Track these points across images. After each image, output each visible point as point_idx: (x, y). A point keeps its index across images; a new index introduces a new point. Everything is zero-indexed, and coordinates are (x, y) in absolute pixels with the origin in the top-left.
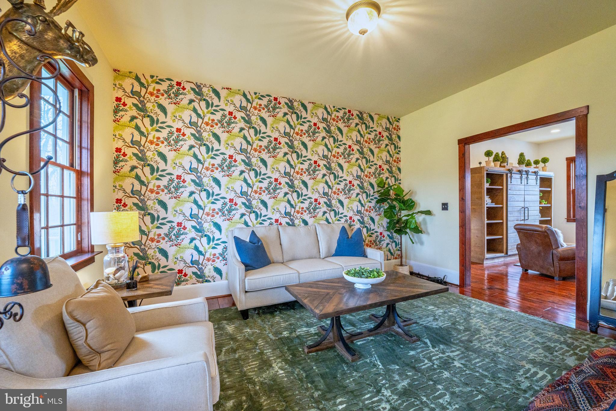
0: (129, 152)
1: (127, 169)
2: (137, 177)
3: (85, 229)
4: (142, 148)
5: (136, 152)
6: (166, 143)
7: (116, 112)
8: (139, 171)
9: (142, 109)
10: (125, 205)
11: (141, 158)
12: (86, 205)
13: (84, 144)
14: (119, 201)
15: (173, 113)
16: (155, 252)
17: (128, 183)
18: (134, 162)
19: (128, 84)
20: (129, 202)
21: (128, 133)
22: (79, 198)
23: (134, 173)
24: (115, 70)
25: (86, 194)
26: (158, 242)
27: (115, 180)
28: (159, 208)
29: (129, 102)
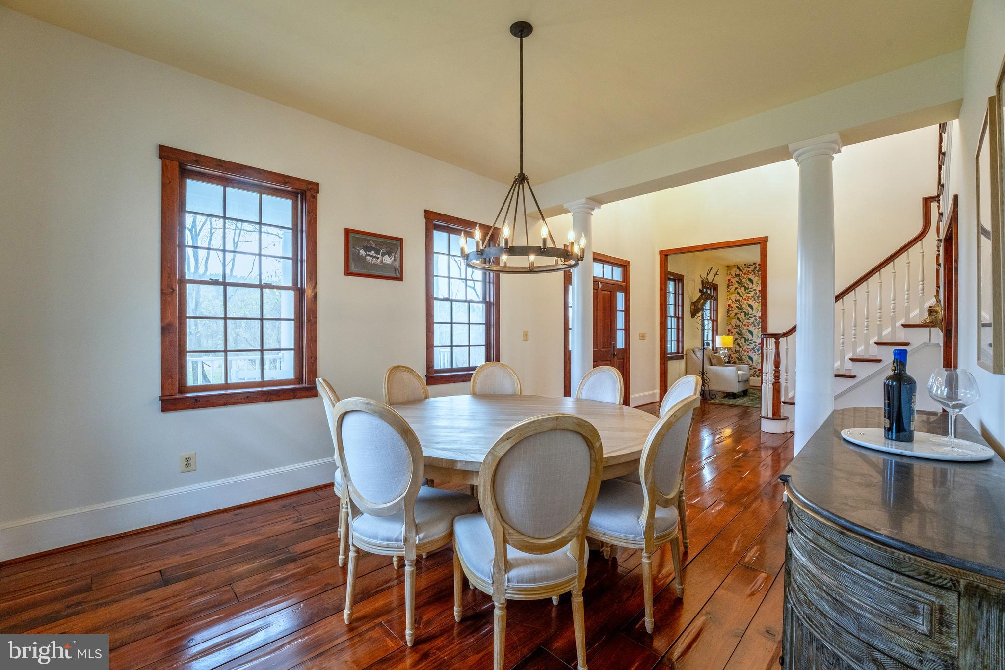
0: (734, 306)
1: (733, 314)
2: (738, 319)
3: (714, 342)
4: (740, 303)
5: (738, 305)
6: (752, 299)
7: (728, 286)
8: (739, 315)
9: (740, 283)
10: (732, 333)
11: (740, 308)
12: (715, 333)
13: (715, 309)
14: (729, 330)
15: (756, 282)
16: (746, 358)
17: (734, 322)
18: (737, 311)
19: (734, 271)
20: (734, 331)
21: (734, 297)
22: (713, 330)
23: (736, 316)
24: (727, 266)
25: (715, 328)
26: (748, 352)
27: (728, 320)
28: (749, 334)
29: (734, 280)
